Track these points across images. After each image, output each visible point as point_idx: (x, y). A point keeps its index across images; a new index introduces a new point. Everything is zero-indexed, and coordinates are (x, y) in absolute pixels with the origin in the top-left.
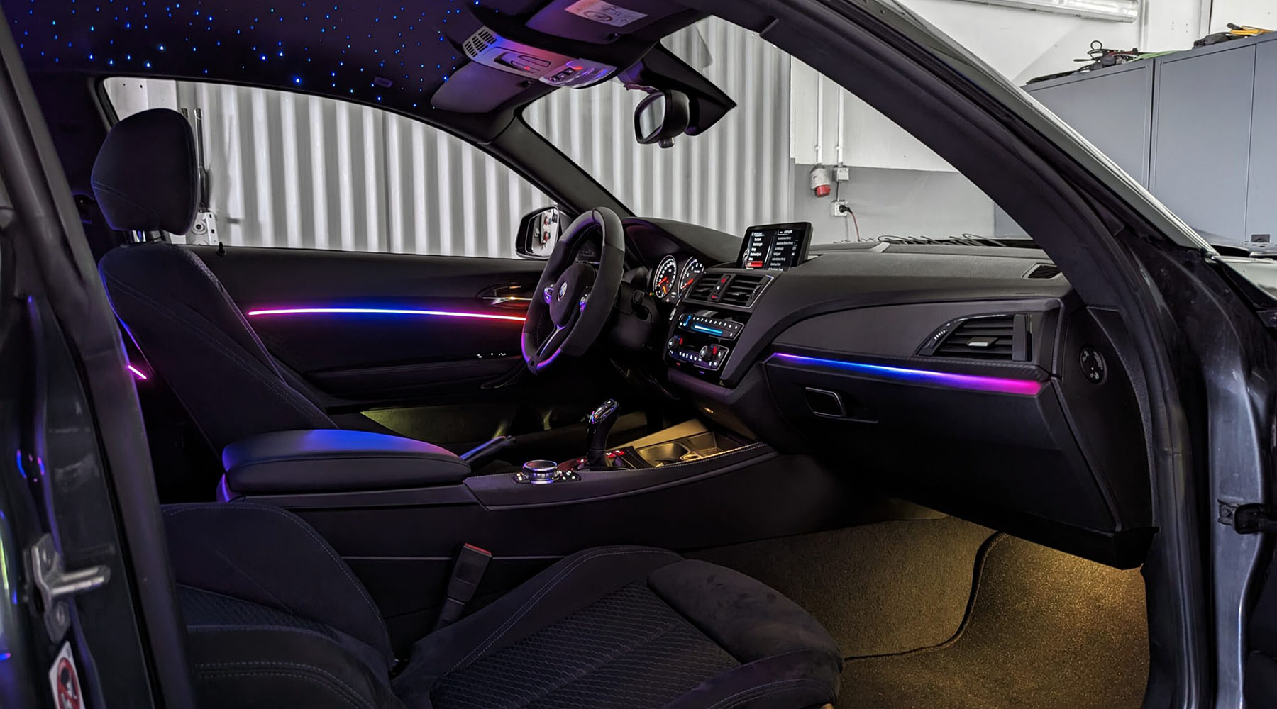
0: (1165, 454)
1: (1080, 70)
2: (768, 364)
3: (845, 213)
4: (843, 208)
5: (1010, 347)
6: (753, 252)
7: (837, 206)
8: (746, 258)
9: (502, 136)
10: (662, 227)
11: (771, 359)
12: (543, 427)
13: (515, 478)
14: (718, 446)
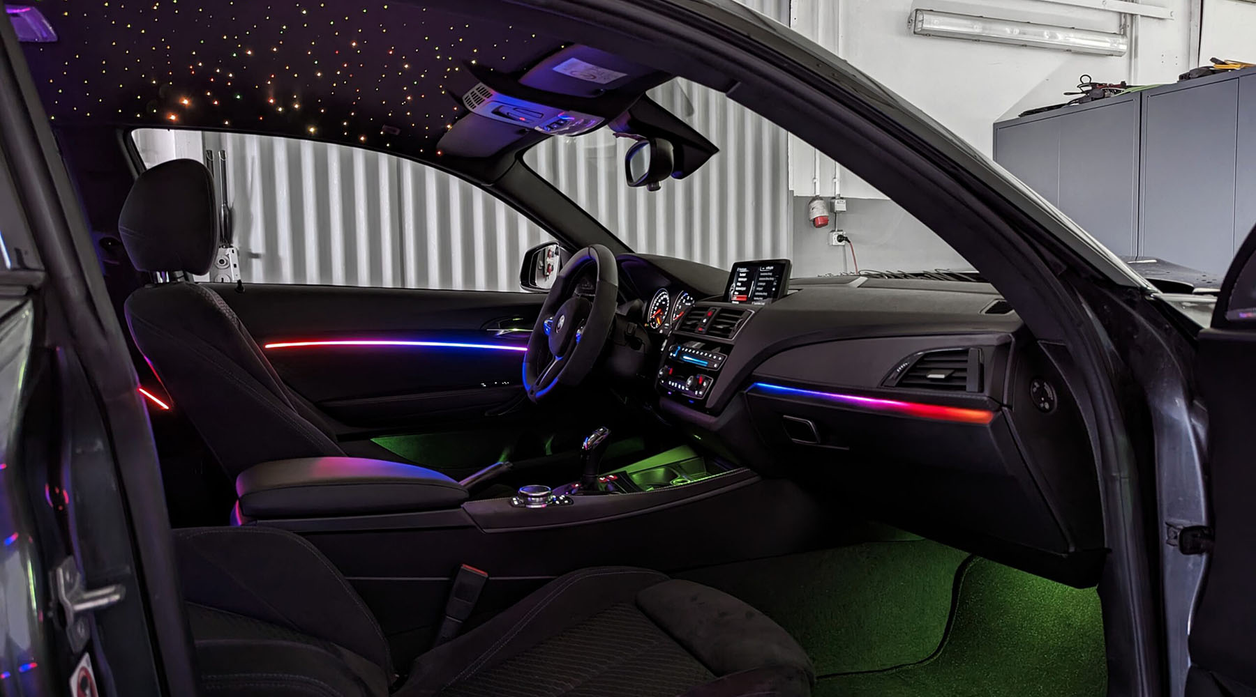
0: (1113, 479)
1: (1070, 103)
2: (749, 393)
3: (843, 243)
4: (841, 238)
5: (964, 379)
6: (738, 286)
7: (835, 236)
8: (732, 292)
9: (505, 177)
10: (655, 263)
11: (752, 389)
12: (545, 452)
13: (511, 503)
14: (708, 470)
